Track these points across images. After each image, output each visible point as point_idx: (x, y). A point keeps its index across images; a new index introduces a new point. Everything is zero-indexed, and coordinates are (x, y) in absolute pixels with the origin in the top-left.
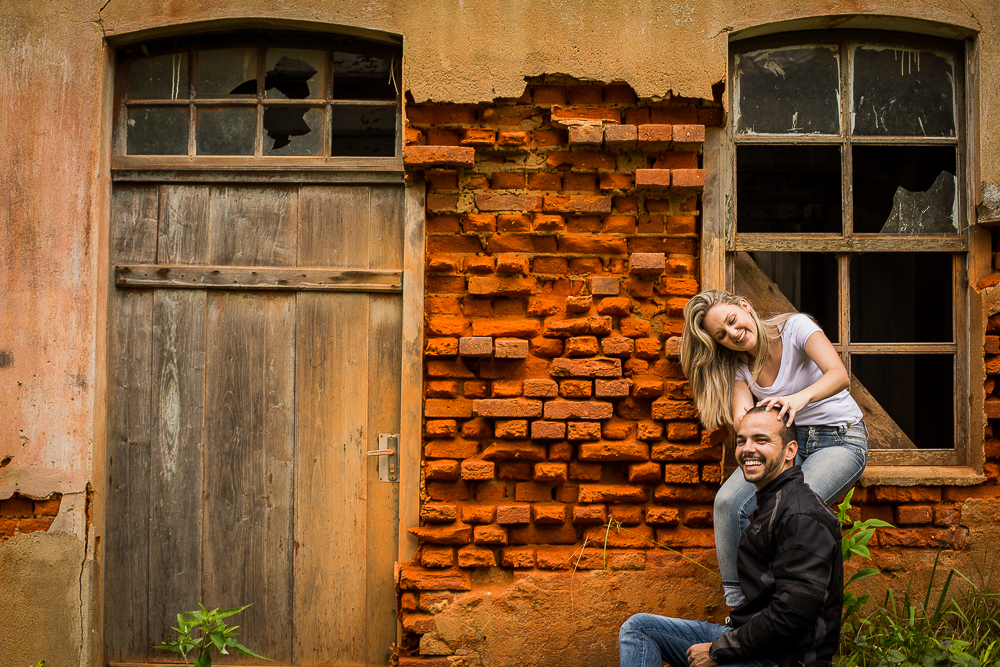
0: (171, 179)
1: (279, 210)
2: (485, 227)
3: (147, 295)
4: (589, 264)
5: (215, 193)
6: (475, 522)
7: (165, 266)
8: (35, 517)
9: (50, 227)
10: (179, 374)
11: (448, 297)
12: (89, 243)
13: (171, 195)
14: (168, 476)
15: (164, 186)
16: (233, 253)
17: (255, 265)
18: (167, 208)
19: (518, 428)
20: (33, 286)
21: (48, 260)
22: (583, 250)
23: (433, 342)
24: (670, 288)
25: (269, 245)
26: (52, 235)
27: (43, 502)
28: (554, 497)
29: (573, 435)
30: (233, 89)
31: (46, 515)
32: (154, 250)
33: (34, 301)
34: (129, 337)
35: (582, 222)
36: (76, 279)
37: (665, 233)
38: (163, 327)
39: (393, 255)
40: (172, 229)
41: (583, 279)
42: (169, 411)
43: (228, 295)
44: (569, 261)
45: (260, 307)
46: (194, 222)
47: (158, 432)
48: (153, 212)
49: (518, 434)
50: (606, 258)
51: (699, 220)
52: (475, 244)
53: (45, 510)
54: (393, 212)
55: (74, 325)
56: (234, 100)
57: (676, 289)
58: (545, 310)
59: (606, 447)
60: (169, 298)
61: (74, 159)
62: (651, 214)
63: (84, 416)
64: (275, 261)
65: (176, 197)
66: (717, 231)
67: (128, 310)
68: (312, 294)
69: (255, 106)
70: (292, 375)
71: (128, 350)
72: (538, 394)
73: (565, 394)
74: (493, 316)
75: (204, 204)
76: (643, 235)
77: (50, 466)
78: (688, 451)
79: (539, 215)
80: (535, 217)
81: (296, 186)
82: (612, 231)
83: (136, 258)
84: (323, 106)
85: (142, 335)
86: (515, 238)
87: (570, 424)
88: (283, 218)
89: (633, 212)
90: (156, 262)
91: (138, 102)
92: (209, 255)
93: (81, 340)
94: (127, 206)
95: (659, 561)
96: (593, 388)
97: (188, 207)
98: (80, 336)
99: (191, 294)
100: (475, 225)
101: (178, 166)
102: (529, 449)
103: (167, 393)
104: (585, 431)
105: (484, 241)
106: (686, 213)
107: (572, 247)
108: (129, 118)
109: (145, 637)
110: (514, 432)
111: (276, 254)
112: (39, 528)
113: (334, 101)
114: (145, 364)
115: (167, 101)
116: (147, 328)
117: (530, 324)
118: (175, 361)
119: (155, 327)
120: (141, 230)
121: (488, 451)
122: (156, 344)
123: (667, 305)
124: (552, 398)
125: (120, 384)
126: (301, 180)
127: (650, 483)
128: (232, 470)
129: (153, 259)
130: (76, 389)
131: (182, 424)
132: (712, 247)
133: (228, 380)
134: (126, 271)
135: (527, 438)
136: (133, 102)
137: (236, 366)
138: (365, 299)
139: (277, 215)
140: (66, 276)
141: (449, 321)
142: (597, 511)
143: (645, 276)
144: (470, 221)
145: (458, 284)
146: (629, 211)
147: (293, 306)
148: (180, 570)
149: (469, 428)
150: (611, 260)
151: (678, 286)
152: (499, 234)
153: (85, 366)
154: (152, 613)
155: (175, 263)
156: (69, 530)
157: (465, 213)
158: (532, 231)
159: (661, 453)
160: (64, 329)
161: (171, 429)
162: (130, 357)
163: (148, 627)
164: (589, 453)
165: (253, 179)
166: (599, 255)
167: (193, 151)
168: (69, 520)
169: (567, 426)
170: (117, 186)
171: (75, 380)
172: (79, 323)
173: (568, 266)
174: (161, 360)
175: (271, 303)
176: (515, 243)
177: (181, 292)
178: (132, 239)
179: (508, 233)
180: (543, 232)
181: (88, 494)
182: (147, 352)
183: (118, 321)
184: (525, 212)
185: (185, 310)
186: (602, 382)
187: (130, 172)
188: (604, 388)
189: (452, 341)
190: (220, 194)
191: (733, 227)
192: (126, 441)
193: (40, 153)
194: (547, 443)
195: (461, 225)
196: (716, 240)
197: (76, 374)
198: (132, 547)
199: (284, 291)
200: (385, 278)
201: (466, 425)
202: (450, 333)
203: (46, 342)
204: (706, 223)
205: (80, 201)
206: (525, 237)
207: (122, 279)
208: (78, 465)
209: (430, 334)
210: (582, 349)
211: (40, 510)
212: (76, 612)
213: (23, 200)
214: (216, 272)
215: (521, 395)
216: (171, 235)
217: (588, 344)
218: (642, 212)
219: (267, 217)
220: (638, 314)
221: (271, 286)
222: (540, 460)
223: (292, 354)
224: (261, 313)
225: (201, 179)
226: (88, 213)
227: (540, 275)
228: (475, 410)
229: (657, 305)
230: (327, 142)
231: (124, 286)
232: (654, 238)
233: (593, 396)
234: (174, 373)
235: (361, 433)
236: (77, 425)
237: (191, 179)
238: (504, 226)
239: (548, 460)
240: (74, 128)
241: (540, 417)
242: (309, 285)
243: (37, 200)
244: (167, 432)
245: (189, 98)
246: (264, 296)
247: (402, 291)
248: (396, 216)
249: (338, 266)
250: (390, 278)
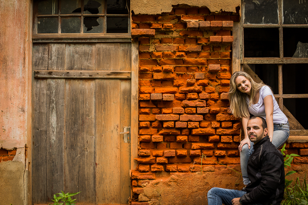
0: (52, 41)
1: (89, 51)
2: (159, 56)
3: (45, 81)
4: (194, 68)
5: (67, 46)
6: (157, 156)
7: (51, 71)
8: (8, 156)
9: (12, 58)
10: (56, 107)
11: (146, 80)
12: (25, 63)
13: (53, 47)
14: (53, 141)
15: (50, 44)
16: (74, 66)
17: (81, 70)
18: (51, 51)
19: (171, 124)
20: (6, 78)
21: (11, 69)
22: (192, 64)
23: (142, 96)
24: (222, 76)
25: (86, 63)
26: (12, 61)
27: (11, 151)
28: (183, 147)
29: (190, 126)
30: (73, 11)
31: (12, 155)
32: (47, 65)
33: (7, 83)
34: (39, 95)
35: (192, 55)
36: (21, 76)
37: (220, 58)
38: (50, 91)
39: (128, 66)
40: (53, 58)
41: (192, 74)
42: (53, 120)
43: (72, 80)
44: (187, 68)
45: (83, 84)
46: (60, 56)
47: (49, 127)
48: (46, 53)
49: (171, 126)
50: (200, 66)
51: (231, 53)
52: (155, 62)
53: (11, 153)
54: (128, 52)
55: (20, 91)
56: (73, 15)
57: (224, 77)
58: (179, 84)
59: (201, 130)
60: (52, 81)
61: (19, 35)
62: (215, 51)
63: (24, 122)
64: (88, 68)
65: (54, 48)
66: (237, 57)
67: (38, 86)
69: (80, 16)
70: (94, 107)
71: (39, 99)
72: (178, 113)
73: (187, 113)
74: (162, 87)
75: (64, 50)
76: (212, 58)
77: (13, 139)
78: (229, 131)
79: (177, 52)
80: (175, 53)
81: (95, 43)
82: (202, 57)
83: (41, 68)
84: (103, 16)
85: (43, 94)
86: (169, 60)
87: (189, 122)
88: (90, 54)
89: (209, 51)
90: (48, 70)
91: (41, 16)
92: (66, 67)
93: (23, 96)
94: (38, 51)
95: (219, 169)
96: (196, 110)
97: (58, 51)
98: (22, 95)
99: (60, 80)
100: (156, 56)
101: (55, 37)
102: (175, 131)
103: (52, 114)
104: (194, 125)
105: (158, 61)
106: (227, 51)
107: (188, 63)
108: (38, 21)
109: (46, 195)
110: (170, 125)
111: (88, 66)
112: (9, 159)
113: (107, 15)
114: (45, 104)
115: (51, 15)
116: (45, 92)
117: (175, 89)
118: (55, 103)
119: (48, 91)
120: (42, 59)
121: (161, 132)
122: (48, 97)
123: (221, 82)
124: (182, 114)
125: (36, 111)
126: (96, 41)
127: (216, 142)
128: (74, 139)
129: (47, 69)
130: (21, 113)
131: (57, 124)
132: (236, 62)
133: (73, 109)
134: (38, 73)
135: (174, 127)
136: (39, 16)
137: (75, 104)
138: (119, 81)
139: (88, 53)
140: (17, 74)
141: (147, 88)
142: (198, 152)
143: (214, 72)
144: (154, 54)
145: (150, 76)
146: (207, 50)
147: (94, 84)
148: (57, 173)
149: (154, 124)
150: (201, 67)
151: (224, 75)
152: (163, 59)
153: (24, 105)
154: (48, 188)
155: (54, 70)
156: (19, 160)
157: (152, 52)
158: (175, 58)
159: (220, 132)
160: (17, 92)
161: (53, 126)
162: (40, 102)
163: (47, 192)
164: (195, 132)
165: (80, 41)
166: (197, 66)
167: (60, 32)
168: (19, 157)
169: (188, 123)
170: (34, 44)
171: (21, 110)
172: (22, 90)
173: (187, 69)
174: (50, 102)
175: (87, 83)
176: (169, 62)
177: (56, 79)
178: (39, 62)
179: (167, 58)
180: (179, 58)
181: (26, 148)
182: (45, 100)
183: (35, 90)
184: (172, 51)
185: (58, 85)
186: (199, 108)
187: (38, 39)
188: (200, 110)
189: (148, 95)
190: (69, 46)
191: (243, 55)
192: (38, 130)
193: (8, 33)
194: (181, 129)
195: (151, 56)
196: (237, 60)
197: (21, 107)
198: (41, 165)
199: (91, 79)
200: (125, 74)
201: (153, 123)
202: (147, 92)
203: (11, 97)
204: (234, 54)
205: (22, 49)
206: (172, 60)
207: (36, 75)
208: (22, 138)
209: (140, 92)
210: (192, 97)
211: (9, 153)
212: (22, 188)
213: (2, 49)
214: (68, 73)
215: (172, 113)
216: (53, 61)
217: (195, 96)
218: (212, 51)
219: (85, 54)
220: (211, 85)
221: (87, 77)
222: (179, 135)
223: (94, 100)
224: (84, 86)
225: (63, 41)
226: (24, 53)
227: (177, 72)
228: (156, 118)
229: (217, 82)
230: (105, 28)
231: (37, 78)
232: (216, 59)
233: (196, 113)
234: (54, 107)
235: (118, 126)
236: (22, 125)
237: (59, 41)
238: (165, 56)
239: (181, 135)
240: (19, 25)
241: (179, 120)
242: (99, 77)
243: (7, 49)
244: (52, 127)
245: (58, 14)
246: (85, 81)
247: (131, 78)
248: (129, 53)
249: (109, 70)
250: (127, 74)
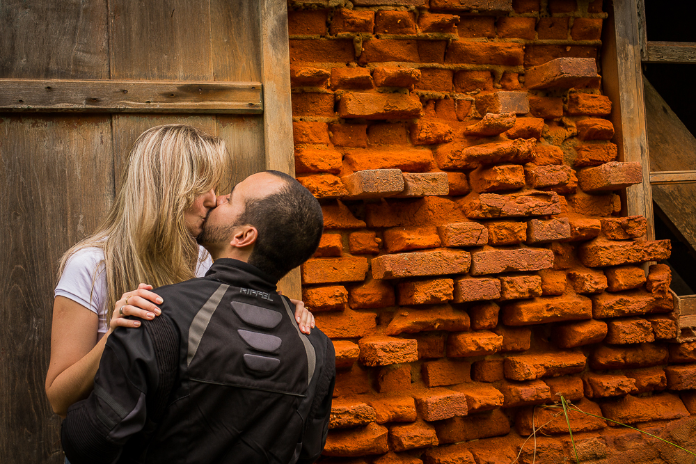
2: (364, 27)
4: (481, 77)
11: (319, 120)
17: (46, 77)
19: (443, 289)
22: (476, 60)
23: (309, 181)
24: (583, 106)
25: (66, 49)
28: (473, 377)
29: (511, 294)
35: (475, 24)
37: (570, 40)
39: (245, 63)
41: (471, 98)
43: (7, 122)
44: (456, 75)
45: (58, 139)
49: (445, 298)
50: (501, 70)
51: (608, 25)
52: (347, 50)
57: (589, 107)
58: (441, 136)
59: (548, 306)
62: (556, 15)
64: (76, 71)
66: (630, 36)
68: (135, 118)
72: (466, 242)
73: (495, 241)
74: (370, 146)
76: (545, 41)
78: (639, 302)
79: (427, 13)
80: (421, 16)
82: (510, 36)
86: (397, 43)
87: (507, 279)
88: (85, 10)
89: (535, 13)
96: (528, 231)
100: (353, 23)
102: (453, 316)
104: (525, 288)
105: (360, 45)
106: (594, 15)
107: (465, 55)
110: (440, 295)
111: (77, 62)
117: (424, 155)
123: (578, 127)
124: (480, 247)
127: (591, 347)
128: (31, 382)
132: (627, 55)
133: (16, 249)
135: (454, 304)
137: (26, 228)
138: (211, 123)
141: (322, 154)
142: (540, 390)
143: (557, 90)
144: (344, 18)
145: (327, 103)
146: (529, 10)
147: (107, 136)
149: (363, 296)
150: (505, 73)
151: (590, 102)
152: (377, 37)
157: (339, 6)
158: (420, 33)
159: (611, 308)
164: (530, 316)
166: (492, 67)
169: (502, 282)
173: (453, 82)
175: (75, 134)
176: (398, 50)
179: (390, 36)
180: (436, 35)
184: (413, 7)
186: (540, 222)
188: (542, 230)
189: (330, 178)
194: (474, 308)
195: (328, 25)
196: (630, 47)
199: (94, 115)
200: (239, 94)
201: (359, 291)
202: (327, 167)
204: (619, 27)
206: (409, 41)
209: (302, 170)
210: (511, 181)
215: (441, 245)
217: (513, 175)
218: (544, 13)
220: (548, 138)
221: (76, 106)
222: (463, 330)
224: (60, 148)
227: (424, 92)
228: (389, 269)
229: (566, 127)
232: (556, 45)
233: (530, 243)
238: (386, 27)
239: (474, 329)
241: (470, 273)
242: (132, 105)
246: (64, 123)
247: (263, 112)
248: (245, 12)
249: (170, 78)
250: (247, 94)
